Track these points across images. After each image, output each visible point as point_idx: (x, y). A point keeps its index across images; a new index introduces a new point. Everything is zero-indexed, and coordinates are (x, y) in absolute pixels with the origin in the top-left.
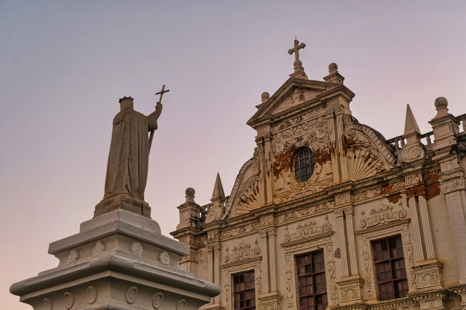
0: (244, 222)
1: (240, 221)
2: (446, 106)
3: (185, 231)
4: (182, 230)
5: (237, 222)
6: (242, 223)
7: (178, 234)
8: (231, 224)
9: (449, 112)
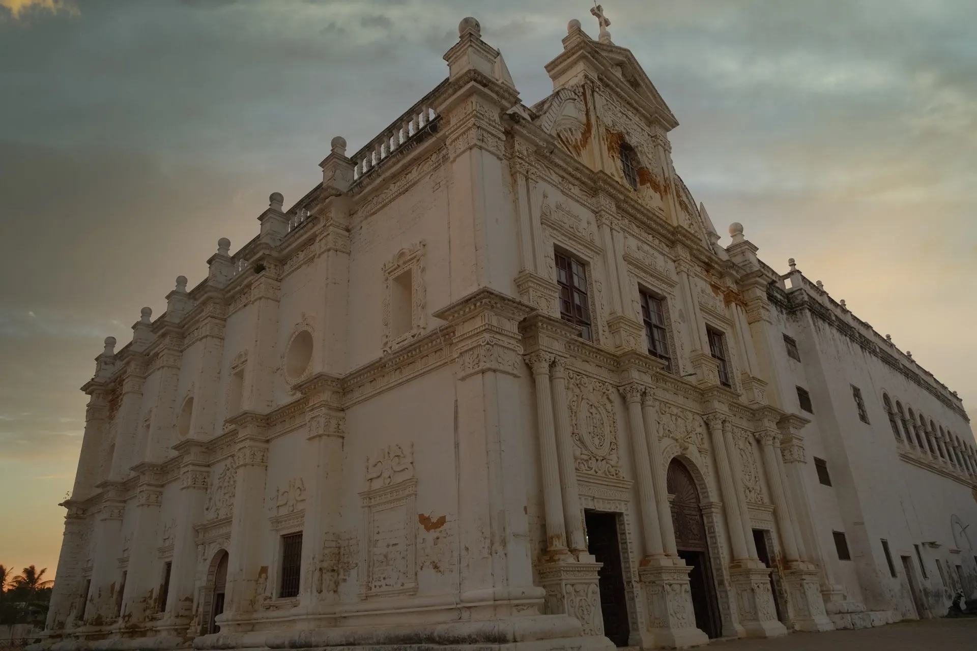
0: (572, 176)
1: (570, 169)
2: (742, 232)
3: (503, 97)
4: (501, 90)
5: (565, 166)
6: (570, 174)
7: (485, 86)
8: (557, 161)
9: (745, 238)
